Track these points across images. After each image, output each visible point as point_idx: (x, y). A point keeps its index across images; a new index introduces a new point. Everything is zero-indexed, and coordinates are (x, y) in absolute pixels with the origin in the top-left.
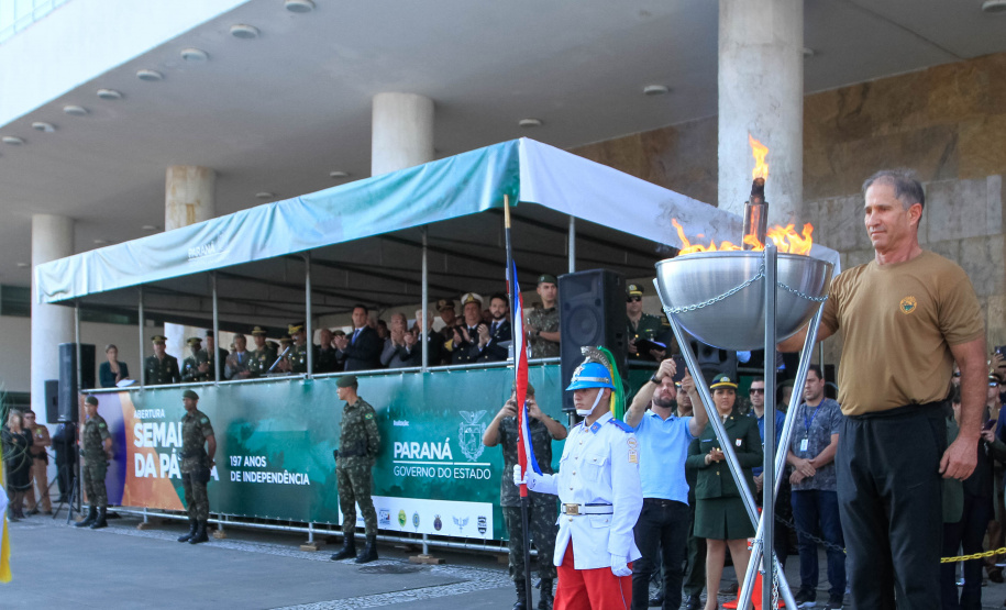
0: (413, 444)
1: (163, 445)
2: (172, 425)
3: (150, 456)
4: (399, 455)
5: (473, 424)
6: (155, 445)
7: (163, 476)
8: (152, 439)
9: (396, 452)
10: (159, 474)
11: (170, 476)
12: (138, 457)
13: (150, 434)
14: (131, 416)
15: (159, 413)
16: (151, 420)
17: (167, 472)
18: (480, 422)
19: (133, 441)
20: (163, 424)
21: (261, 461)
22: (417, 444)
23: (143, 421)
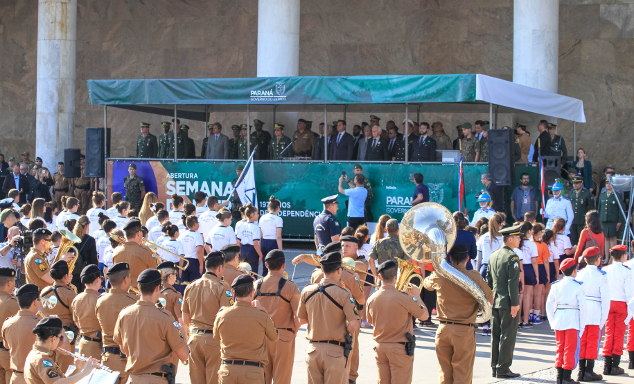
0: (399, 198)
4: (390, 203)
5: (436, 189)
6: (188, 194)
8: (185, 191)
9: (388, 201)
13: (183, 188)
14: (163, 176)
15: (191, 175)
16: (185, 180)
18: (440, 188)
19: (165, 192)
20: (196, 183)
21: (288, 205)
22: (402, 198)
23: (175, 180)
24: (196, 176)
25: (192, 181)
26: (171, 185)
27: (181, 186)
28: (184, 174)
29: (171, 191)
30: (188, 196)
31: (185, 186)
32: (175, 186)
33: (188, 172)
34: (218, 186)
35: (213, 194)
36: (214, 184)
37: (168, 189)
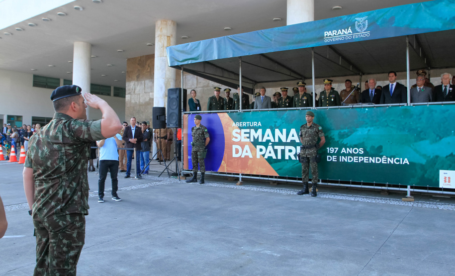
1: (260, 140)
2: (268, 131)
3: (247, 147)
6: (252, 140)
7: (258, 157)
8: (249, 137)
10: (255, 156)
11: (266, 157)
12: (234, 147)
13: (248, 135)
14: (230, 125)
15: (255, 124)
16: (250, 128)
17: (264, 155)
19: (231, 139)
20: (260, 131)
23: (241, 128)
24: (260, 124)
25: (256, 129)
26: (237, 133)
27: (245, 133)
28: (248, 123)
29: (236, 138)
30: (252, 142)
31: (249, 133)
32: (240, 134)
33: (252, 121)
34: (282, 133)
35: (277, 140)
36: (277, 131)
37: (233, 136)
